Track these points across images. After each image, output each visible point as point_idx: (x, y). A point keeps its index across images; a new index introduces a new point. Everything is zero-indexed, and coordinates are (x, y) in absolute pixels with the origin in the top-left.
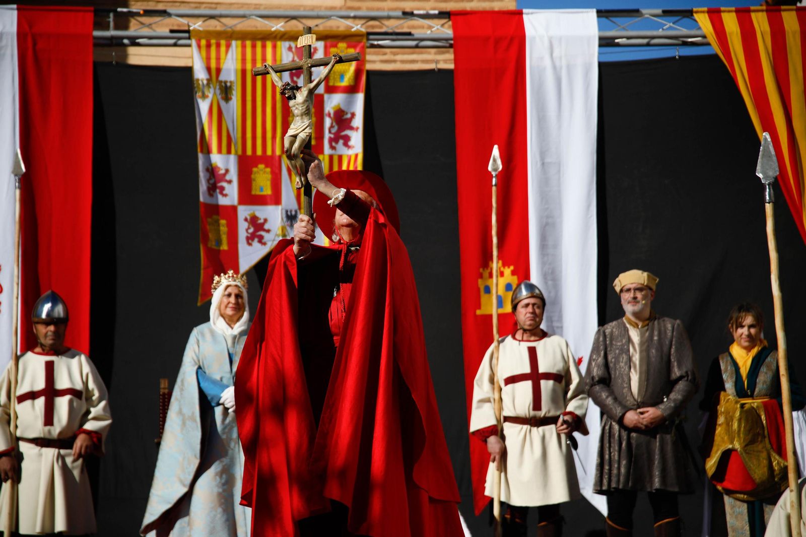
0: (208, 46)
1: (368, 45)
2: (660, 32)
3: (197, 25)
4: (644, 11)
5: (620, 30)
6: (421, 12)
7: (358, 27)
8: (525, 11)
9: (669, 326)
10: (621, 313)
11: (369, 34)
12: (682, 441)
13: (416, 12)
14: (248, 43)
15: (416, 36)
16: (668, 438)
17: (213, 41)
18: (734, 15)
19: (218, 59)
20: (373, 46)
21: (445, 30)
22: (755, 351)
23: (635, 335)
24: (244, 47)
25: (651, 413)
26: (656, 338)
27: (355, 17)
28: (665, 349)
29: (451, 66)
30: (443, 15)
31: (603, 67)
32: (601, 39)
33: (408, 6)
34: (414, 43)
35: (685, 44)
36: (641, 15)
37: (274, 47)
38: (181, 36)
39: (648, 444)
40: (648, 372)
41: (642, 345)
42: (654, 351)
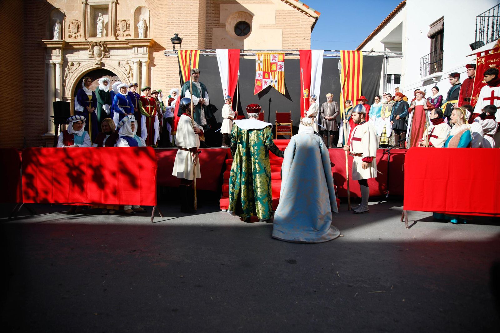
0: (258, 55)
2: (334, 54)
3: (256, 52)
5: (327, 53)
6: (294, 50)
7: (283, 52)
8: (311, 50)
9: (335, 103)
11: (286, 53)
12: (336, 122)
14: (265, 55)
15: (293, 54)
16: (333, 121)
17: (259, 55)
19: (260, 58)
20: (286, 56)
21: (298, 53)
23: (329, 104)
24: (264, 56)
25: (331, 117)
26: (332, 105)
28: (334, 107)
29: (299, 58)
30: (298, 50)
31: (324, 60)
32: (324, 55)
33: (292, 48)
35: (338, 56)
36: (331, 51)
37: (269, 56)
38: (254, 54)
39: (330, 122)
40: (330, 111)
41: (330, 106)
42: (331, 107)
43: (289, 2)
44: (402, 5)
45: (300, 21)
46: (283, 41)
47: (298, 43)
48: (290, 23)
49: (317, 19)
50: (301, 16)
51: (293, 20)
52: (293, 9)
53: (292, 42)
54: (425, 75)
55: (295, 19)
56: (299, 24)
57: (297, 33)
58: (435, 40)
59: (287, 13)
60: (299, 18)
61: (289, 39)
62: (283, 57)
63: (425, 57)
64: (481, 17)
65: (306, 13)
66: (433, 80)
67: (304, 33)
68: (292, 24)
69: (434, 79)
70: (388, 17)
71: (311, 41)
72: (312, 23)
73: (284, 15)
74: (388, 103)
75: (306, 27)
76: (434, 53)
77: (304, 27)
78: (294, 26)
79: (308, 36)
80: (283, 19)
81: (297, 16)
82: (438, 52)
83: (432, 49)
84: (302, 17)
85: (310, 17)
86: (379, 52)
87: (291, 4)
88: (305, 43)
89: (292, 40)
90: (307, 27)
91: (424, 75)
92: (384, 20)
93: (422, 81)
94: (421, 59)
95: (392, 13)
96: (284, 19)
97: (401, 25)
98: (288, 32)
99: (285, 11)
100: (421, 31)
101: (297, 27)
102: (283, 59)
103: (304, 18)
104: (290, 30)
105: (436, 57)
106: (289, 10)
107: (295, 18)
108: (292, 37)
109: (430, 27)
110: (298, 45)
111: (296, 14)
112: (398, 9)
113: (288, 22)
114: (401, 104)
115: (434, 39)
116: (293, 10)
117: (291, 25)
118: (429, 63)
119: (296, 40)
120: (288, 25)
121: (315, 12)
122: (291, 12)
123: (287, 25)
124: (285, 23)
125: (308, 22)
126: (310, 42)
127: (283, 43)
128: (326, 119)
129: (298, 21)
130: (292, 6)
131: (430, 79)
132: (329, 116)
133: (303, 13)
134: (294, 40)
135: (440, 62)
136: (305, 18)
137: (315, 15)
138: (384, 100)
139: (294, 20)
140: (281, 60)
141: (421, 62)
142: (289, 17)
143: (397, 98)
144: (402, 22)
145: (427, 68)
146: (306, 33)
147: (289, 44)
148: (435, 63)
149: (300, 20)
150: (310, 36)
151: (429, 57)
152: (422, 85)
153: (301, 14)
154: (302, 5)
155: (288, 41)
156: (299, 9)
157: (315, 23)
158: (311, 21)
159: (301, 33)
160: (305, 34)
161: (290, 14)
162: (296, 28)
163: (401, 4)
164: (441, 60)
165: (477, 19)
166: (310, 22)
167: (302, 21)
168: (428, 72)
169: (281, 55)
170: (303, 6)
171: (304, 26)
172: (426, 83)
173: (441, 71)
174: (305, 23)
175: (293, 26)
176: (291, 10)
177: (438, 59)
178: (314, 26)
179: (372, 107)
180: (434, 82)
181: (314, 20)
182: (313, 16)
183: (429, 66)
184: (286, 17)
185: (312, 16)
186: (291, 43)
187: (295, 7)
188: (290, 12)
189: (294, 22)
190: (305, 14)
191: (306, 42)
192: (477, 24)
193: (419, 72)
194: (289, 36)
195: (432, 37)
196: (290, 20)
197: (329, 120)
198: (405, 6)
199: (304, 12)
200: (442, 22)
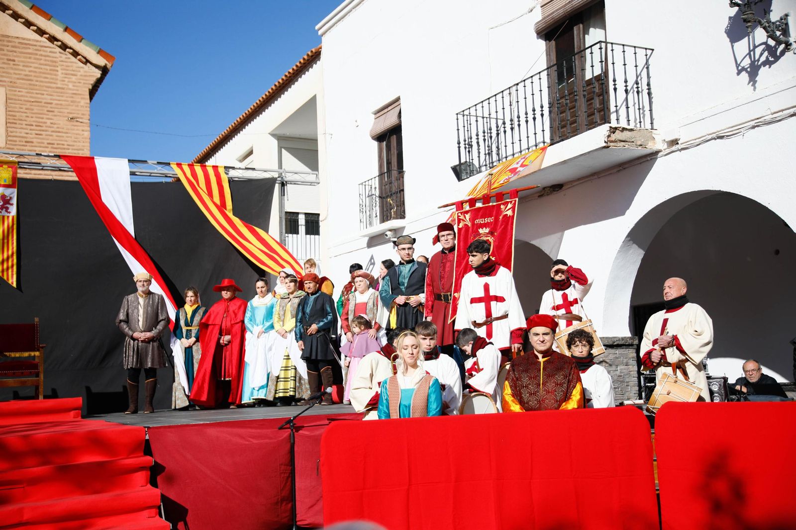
1: (18, 167)
2: (156, 171)
4: (149, 162)
5: (138, 168)
6: (45, 154)
7: (14, 159)
8: (95, 157)
10: (136, 290)
11: (19, 162)
13: (42, 154)
15: (43, 165)
16: (155, 344)
18: (187, 166)
20: (21, 168)
22: (195, 306)
23: (141, 301)
25: (148, 335)
26: (151, 302)
27: (12, 154)
28: (155, 307)
30: (55, 156)
31: (131, 182)
32: (130, 172)
33: (38, 150)
34: (41, 168)
35: (166, 176)
36: (148, 163)
39: (147, 348)
40: (147, 317)
41: (144, 305)
42: (150, 308)
43: (22, 18)
44: (312, 56)
45: (57, 71)
46: (8, 121)
47: (53, 129)
48: (27, 73)
49: (105, 70)
50: (61, 59)
51: (36, 65)
52: (37, 37)
53: (36, 126)
54: (370, 224)
55: (46, 65)
56: (57, 79)
57: (51, 103)
58: (386, 145)
59: (17, 44)
60: (54, 64)
61: (27, 117)
62: (11, 173)
63: (367, 183)
64: (463, 116)
65: (75, 54)
66: (386, 235)
67: (69, 105)
68: (35, 76)
69: (388, 233)
70: (283, 79)
71: (90, 127)
72: (92, 81)
73: (8, 51)
74: (291, 296)
75: (75, 88)
76: (386, 174)
77: (70, 89)
78: (42, 84)
79: (83, 114)
80: (6, 61)
81: (48, 56)
82: (395, 173)
83: (381, 166)
84: (62, 61)
85: (85, 63)
86: (265, 171)
87: (28, 24)
88: (74, 132)
89: (34, 119)
90: (78, 90)
91: (368, 223)
92: (275, 85)
93: (365, 236)
94: (361, 186)
95: (291, 71)
96: (10, 60)
97: (312, 102)
98: (22, 98)
99: (10, 39)
100: (356, 121)
101: (51, 88)
102: (14, 178)
103: (69, 64)
104: (28, 93)
105: (391, 183)
106: (24, 39)
107: (42, 62)
108: (34, 112)
109: (374, 116)
110: (54, 134)
111: (46, 52)
112: (304, 63)
113: (22, 70)
114: (316, 300)
115: (385, 143)
116: (37, 41)
117: (31, 80)
118: (377, 195)
119: (49, 122)
120: (23, 79)
121: (98, 53)
122: (32, 45)
123: (18, 79)
124: (12, 71)
125: (81, 75)
126: (89, 129)
127: (9, 127)
128: (134, 339)
129: (51, 70)
130: (32, 27)
131: (382, 232)
132: (144, 331)
133: (65, 50)
134: (41, 120)
135: (399, 195)
136: (72, 66)
137: (102, 61)
138: (282, 287)
139: (40, 68)
140: (7, 183)
141: (361, 193)
142: (26, 58)
143: (310, 286)
144: (315, 95)
145: (374, 209)
146: (77, 106)
147: (27, 129)
148: (387, 197)
149: (59, 69)
150: (88, 113)
151: (376, 183)
152: (366, 246)
153: (60, 53)
154: (62, 30)
155: (24, 123)
156: (52, 39)
157: (99, 82)
158: (88, 74)
159: (61, 105)
160: (74, 107)
161: (30, 48)
162: (45, 88)
163: (310, 53)
164: (400, 191)
165: (457, 119)
166: (85, 76)
167: (64, 72)
168: (376, 216)
169: (5, 166)
170: (66, 34)
171: (71, 86)
172: (375, 240)
173: (402, 216)
174: (74, 78)
175: (37, 83)
176: (29, 40)
177: (394, 190)
178: (99, 87)
179: (252, 305)
180: (388, 241)
181: (98, 74)
182: (94, 62)
183: (378, 203)
184: (15, 56)
185: (91, 63)
186: (32, 127)
187: (41, 32)
188: (26, 44)
189: (41, 73)
190: (72, 54)
191: (76, 128)
192: (458, 130)
193: (357, 215)
194: (26, 109)
195: (380, 138)
196: (27, 66)
197: (142, 341)
198: (319, 60)
199: (68, 50)
200: (397, 110)
